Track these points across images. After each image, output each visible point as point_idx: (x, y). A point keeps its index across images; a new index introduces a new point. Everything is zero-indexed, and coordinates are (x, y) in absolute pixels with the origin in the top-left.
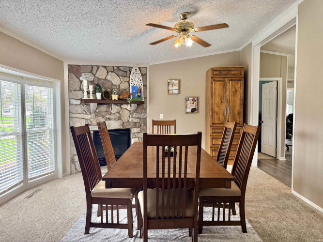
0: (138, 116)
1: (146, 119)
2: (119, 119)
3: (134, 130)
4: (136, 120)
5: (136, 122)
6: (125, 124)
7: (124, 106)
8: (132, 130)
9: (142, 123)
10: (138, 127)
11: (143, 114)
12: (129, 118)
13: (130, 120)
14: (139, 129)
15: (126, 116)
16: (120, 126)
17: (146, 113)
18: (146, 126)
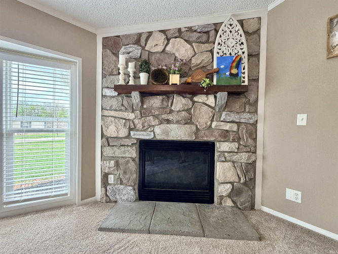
0: (234, 117)
1: (255, 124)
2: (189, 121)
3: (222, 147)
4: (227, 127)
5: (227, 131)
6: (202, 133)
7: (200, 98)
8: (217, 145)
9: (243, 133)
10: (234, 141)
11: (247, 116)
12: (212, 121)
13: (213, 126)
14: (234, 146)
15: (203, 116)
16: (190, 136)
17: (256, 111)
18: (255, 139)
